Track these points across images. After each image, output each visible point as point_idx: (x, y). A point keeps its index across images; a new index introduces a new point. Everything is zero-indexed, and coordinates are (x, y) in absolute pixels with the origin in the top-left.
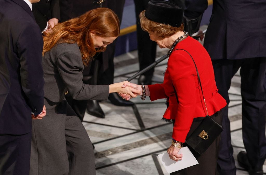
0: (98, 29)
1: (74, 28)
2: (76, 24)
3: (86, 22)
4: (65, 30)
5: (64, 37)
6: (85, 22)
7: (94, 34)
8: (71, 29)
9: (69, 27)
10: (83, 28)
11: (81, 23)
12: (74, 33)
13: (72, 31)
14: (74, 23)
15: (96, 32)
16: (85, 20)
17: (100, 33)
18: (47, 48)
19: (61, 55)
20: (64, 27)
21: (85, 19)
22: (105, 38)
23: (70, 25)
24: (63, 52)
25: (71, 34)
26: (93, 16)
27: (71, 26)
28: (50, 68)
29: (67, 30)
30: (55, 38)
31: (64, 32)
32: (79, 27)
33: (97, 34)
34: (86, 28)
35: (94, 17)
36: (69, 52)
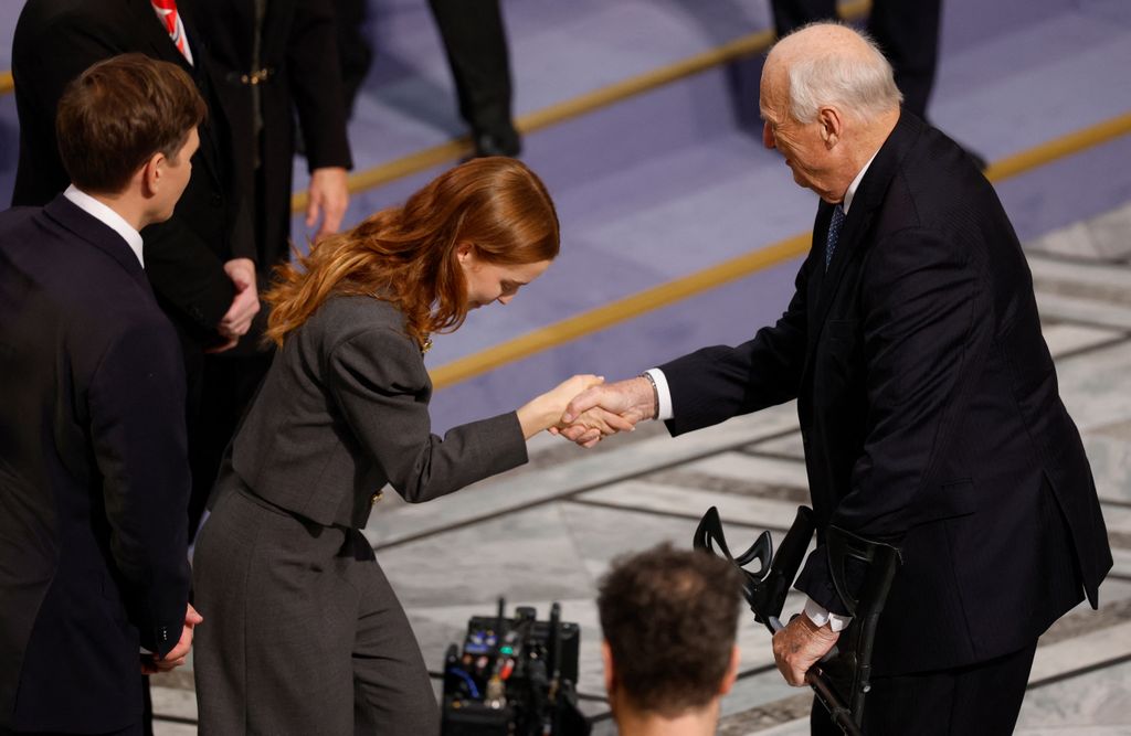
0: (485, 234)
1: (393, 239)
2: (398, 228)
3: (435, 214)
4: (358, 250)
5: (356, 275)
6: (433, 216)
7: (469, 256)
8: (384, 244)
9: (373, 237)
10: (427, 237)
11: (415, 222)
12: (392, 259)
13: (386, 251)
14: (392, 224)
15: (477, 247)
16: (432, 205)
17: (496, 252)
18: (293, 316)
19: (340, 343)
20: (357, 241)
21: (429, 203)
22: (511, 266)
23: (377, 232)
24: (347, 330)
25: (383, 264)
26: (459, 191)
27: (382, 235)
28: (306, 398)
29: (367, 249)
30: (321, 277)
31: (353, 256)
32: (413, 234)
33: (483, 256)
34: (439, 236)
35: (465, 193)
36: (366, 330)
